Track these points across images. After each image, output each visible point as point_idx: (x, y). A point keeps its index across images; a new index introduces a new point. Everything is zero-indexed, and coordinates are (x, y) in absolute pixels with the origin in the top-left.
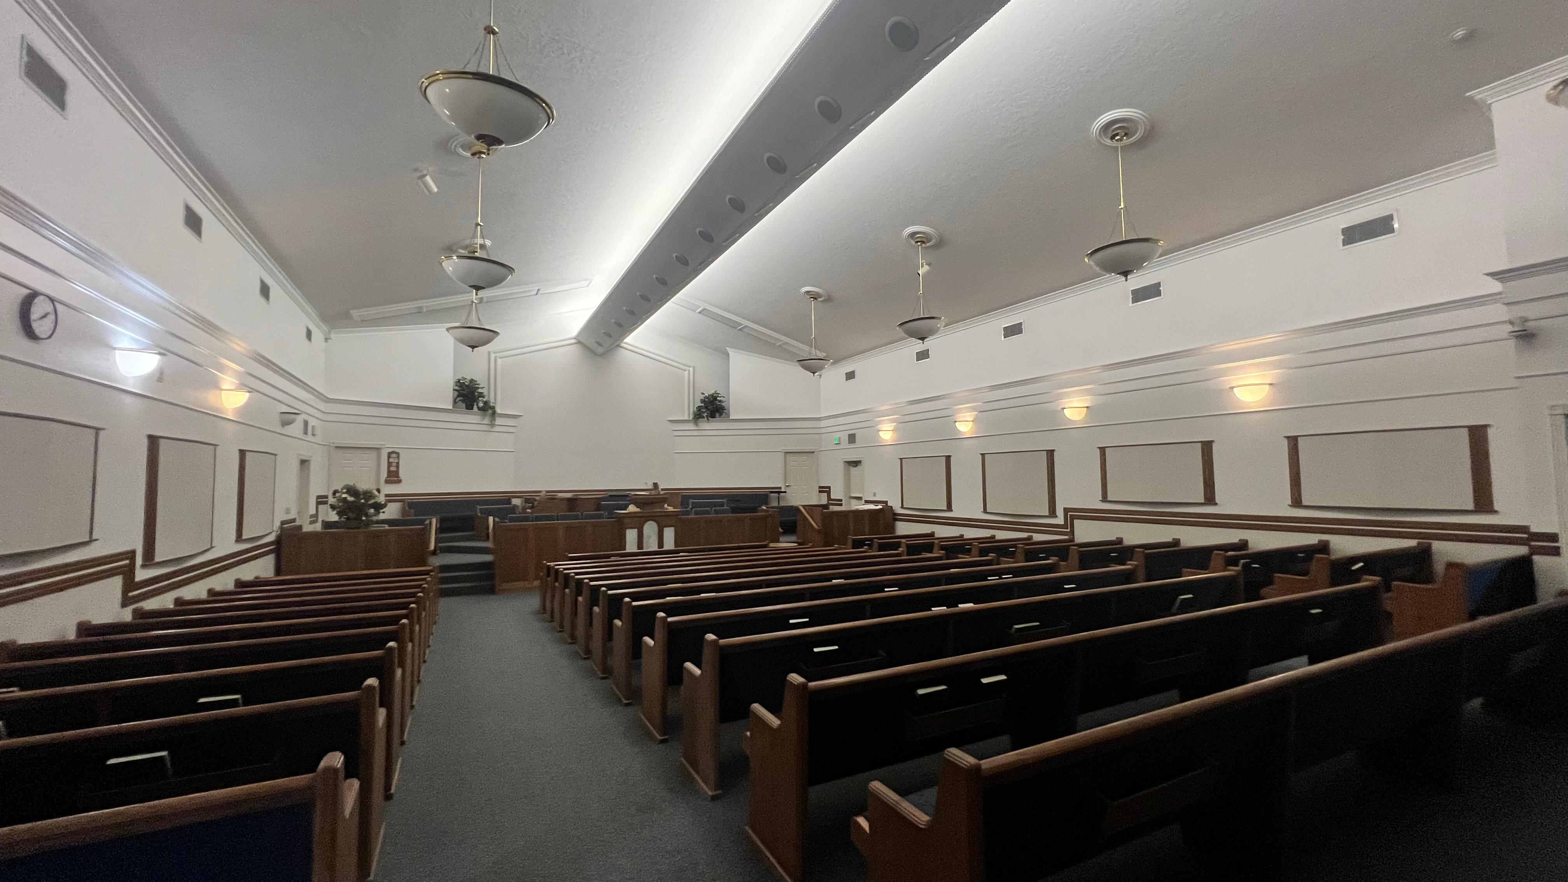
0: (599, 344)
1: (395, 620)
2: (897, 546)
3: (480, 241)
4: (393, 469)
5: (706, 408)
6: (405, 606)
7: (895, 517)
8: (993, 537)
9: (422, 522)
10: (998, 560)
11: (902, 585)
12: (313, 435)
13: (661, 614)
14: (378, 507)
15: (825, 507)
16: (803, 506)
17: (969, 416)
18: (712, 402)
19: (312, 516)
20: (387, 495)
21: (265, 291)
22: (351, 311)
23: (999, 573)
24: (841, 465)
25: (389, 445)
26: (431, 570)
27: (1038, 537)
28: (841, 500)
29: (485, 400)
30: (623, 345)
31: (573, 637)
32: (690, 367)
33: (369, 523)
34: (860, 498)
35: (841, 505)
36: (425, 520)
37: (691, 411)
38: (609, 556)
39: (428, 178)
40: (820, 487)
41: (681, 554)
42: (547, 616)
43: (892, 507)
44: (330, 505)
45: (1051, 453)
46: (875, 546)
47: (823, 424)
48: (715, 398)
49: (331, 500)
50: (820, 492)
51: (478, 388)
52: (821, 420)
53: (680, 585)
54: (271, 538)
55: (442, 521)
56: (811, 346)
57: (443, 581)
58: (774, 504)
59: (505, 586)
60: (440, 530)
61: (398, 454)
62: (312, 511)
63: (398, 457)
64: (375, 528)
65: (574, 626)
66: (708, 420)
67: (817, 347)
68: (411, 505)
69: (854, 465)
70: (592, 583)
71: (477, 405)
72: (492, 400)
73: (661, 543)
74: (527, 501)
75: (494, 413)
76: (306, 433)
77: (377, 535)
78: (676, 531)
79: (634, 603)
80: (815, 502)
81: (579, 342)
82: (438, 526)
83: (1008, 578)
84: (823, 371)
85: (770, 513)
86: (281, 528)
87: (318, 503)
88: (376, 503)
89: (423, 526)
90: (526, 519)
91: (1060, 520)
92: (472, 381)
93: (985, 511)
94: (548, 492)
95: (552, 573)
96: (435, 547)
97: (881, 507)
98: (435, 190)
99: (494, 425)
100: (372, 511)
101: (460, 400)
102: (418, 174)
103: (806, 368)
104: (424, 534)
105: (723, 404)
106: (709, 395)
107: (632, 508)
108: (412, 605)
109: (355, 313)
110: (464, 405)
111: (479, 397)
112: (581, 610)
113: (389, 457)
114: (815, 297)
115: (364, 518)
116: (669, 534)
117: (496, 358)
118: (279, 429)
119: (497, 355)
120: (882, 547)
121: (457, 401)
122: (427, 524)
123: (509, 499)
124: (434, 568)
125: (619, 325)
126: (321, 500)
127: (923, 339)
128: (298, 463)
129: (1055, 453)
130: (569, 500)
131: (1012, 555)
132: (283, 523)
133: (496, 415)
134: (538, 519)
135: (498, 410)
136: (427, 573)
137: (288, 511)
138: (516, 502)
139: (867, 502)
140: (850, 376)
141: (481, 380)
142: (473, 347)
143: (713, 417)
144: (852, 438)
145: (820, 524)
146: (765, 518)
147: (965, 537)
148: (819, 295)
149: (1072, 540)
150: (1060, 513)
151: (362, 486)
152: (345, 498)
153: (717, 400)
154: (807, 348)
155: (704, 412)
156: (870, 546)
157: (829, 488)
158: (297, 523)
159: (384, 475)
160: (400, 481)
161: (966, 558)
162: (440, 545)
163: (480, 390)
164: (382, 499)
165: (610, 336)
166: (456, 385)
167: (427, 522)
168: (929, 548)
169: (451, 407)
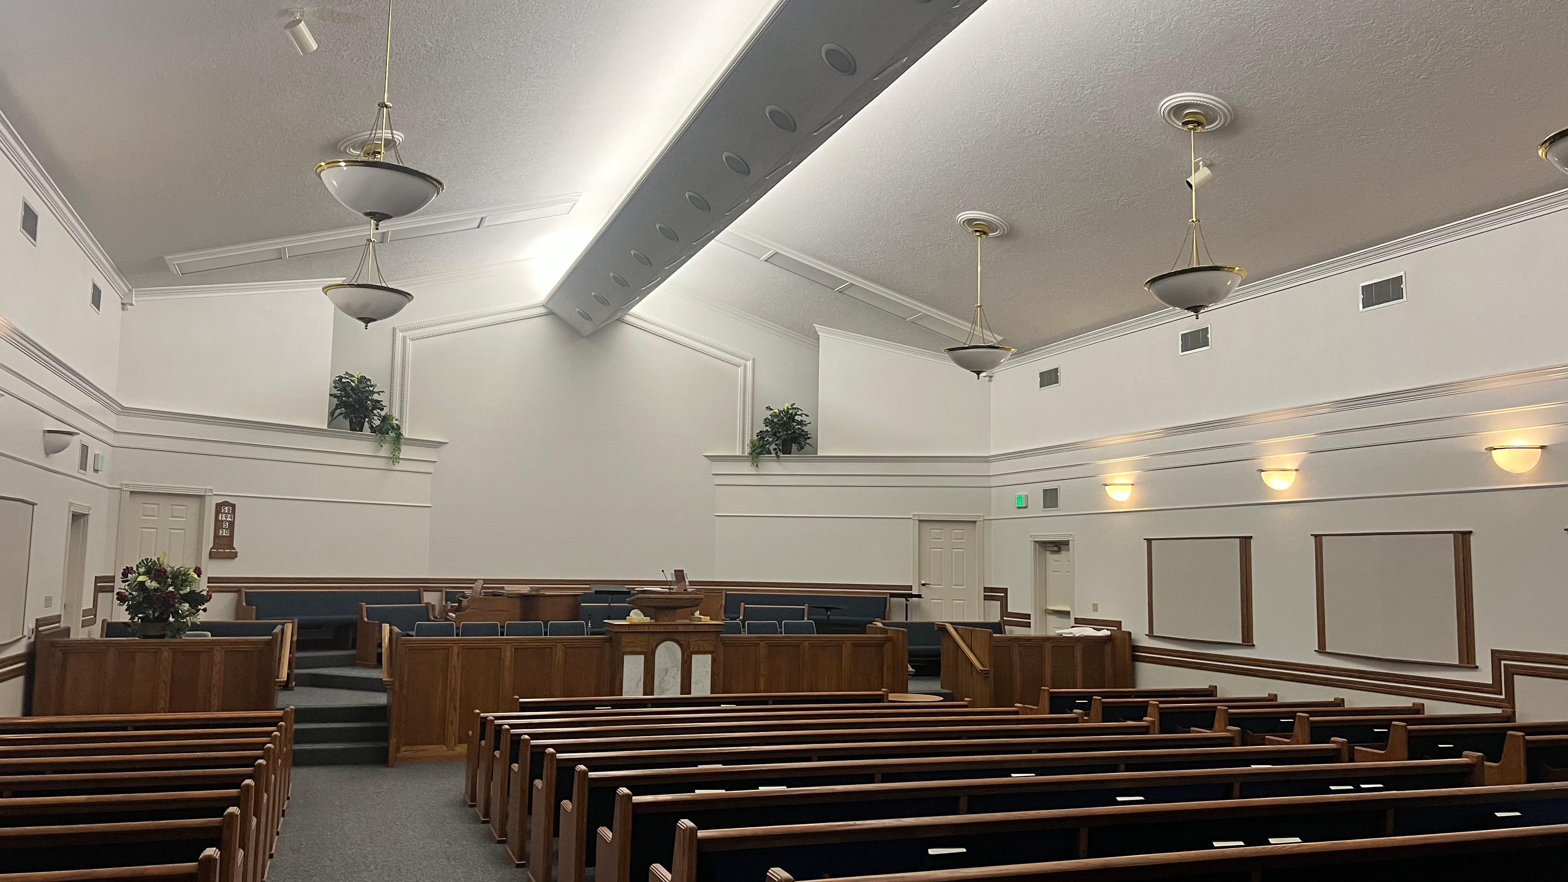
0: (588, 318)
1: (216, 808)
2: (1140, 711)
3: (386, 134)
4: (224, 533)
5: (775, 434)
6: (234, 782)
7: (1136, 654)
8: (1340, 702)
9: (270, 628)
10: (1352, 751)
11: (1151, 791)
12: (96, 471)
13: (686, 823)
14: (197, 600)
15: (997, 627)
16: (952, 623)
17: (1291, 460)
18: (785, 423)
19: (86, 613)
20: (210, 580)
21: (30, 222)
22: (167, 257)
23: (1355, 779)
24: (1029, 549)
25: (218, 492)
26: (281, 719)
27: (1435, 708)
28: (1028, 616)
29: (383, 413)
30: (628, 318)
31: (523, 855)
32: (747, 360)
33: (180, 629)
34: (1066, 614)
35: (1028, 625)
36: (275, 626)
37: (747, 442)
38: (591, 705)
39: (302, 25)
40: (986, 589)
41: (723, 706)
42: (479, 811)
43: (1130, 633)
44: (118, 594)
45: (1463, 539)
46: (1096, 710)
47: (995, 468)
48: (792, 418)
49: (120, 586)
50: (986, 598)
51: (373, 393)
52: (989, 462)
53: (720, 766)
54: (20, 649)
55: (302, 628)
56: (974, 323)
57: (301, 737)
58: (898, 617)
59: (405, 751)
60: (300, 645)
61: (234, 506)
62: (88, 604)
63: (234, 512)
64: (188, 636)
65: (525, 835)
66: (778, 457)
67: (985, 325)
68: (252, 598)
69: (1056, 549)
70: (560, 756)
71: (370, 422)
72: (396, 414)
73: (686, 684)
74: (449, 597)
75: (399, 435)
76: (83, 466)
77: (194, 652)
78: (714, 661)
79: (636, 799)
80: (976, 618)
81: (550, 313)
82: (295, 638)
83: (1371, 791)
84: (997, 369)
85: (889, 635)
86: (36, 631)
87: (98, 590)
88: (192, 592)
89: (270, 637)
90: (447, 630)
91: (1484, 675)
92: (363, 379)
93: (1322, 649)
94: (486, 581)
95: (490, 733)
96: (288, 675)
97: (1109, 633)
98: (315, 46)
99: (399, 458)
100: (186, 606)
101: (341, 414)
102: (289, 19)
103: (963, 363)
104: (272, 648)
105: (805, 428)
106: (780, 412)
107: (636, 617)
108: (248, 781)
109: (175, 261)
110: (347, 423)
111: (374, 409)
112: (540, 804)
113: (218, 512)
114: (982, 229)
115: (171, 619)
116: (702, 665)
117: (404, 338)
118: (43, 461)
119: (405, 334)
120: (1109, 712)
121: (336, 414)
122: (276, 634)
123: (419, 592)
124: (286, 713)
125: (622, 282)
126: (103, 585)
127: (1196, 309)
128: (67, 518)
129: (1472, 538)
130: (523, 597)
131: (1381, 741)
132: (39, 622)
133: (402, 441)
134: (467, 631)
135: (406, 433)
136: (273, 722)
137: (48, 601)
138: (431, 598)
139: (1080, 622)
140: (1049, 378)
141: (379, 382)
142: (367, 321)
143: (787, 451)
144: (1051, 498)
145: (986, 661)
146: (880, 645)
147: (1280, 700)
148: (992, 227)
149: (1511, 718)
150: (1483, 659)
151: (173, 562)
152: (142, 583)
153: (794, 421)
154: (966, 326)
155: (770, 443)
156: (1086, 708)
157: (1005, 591)
158: (63, 625)
159: (208, 542)
160: (234, 556)
161: (1279, 743)
162: (296, 671)
163: (376, 397)
164: (202, 586)
165: (605, 302)
166: (335, 387)
167: (277, 630)
168: (1206, 718)
169: (326, 427)
